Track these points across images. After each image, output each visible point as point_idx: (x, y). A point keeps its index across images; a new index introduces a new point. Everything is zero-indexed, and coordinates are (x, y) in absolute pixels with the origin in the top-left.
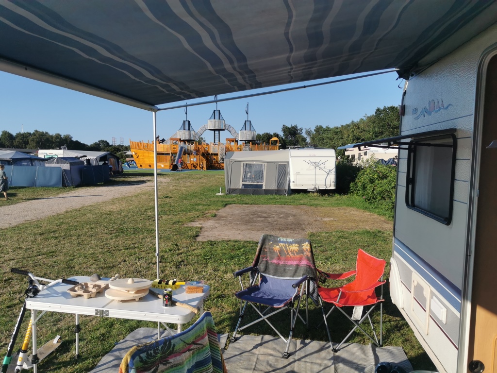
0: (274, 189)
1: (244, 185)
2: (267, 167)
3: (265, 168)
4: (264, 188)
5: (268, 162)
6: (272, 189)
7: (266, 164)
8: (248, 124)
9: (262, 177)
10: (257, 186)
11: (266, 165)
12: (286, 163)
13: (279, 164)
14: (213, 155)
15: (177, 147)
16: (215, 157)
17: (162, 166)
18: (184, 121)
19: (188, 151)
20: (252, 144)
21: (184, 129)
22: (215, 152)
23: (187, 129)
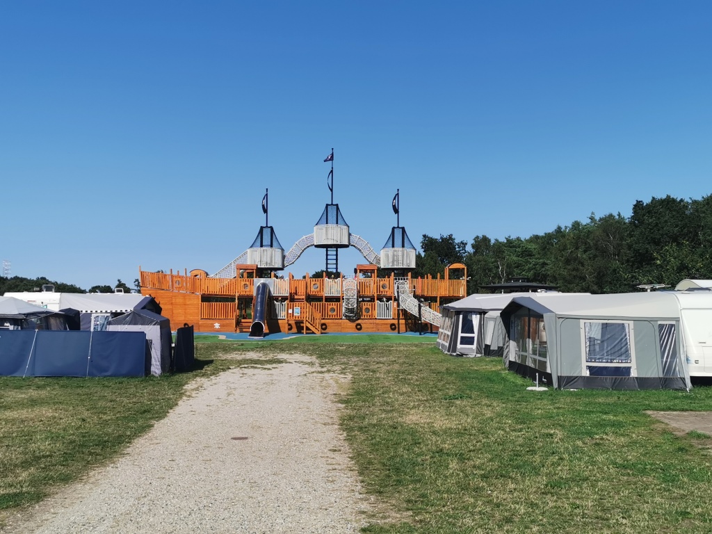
0: (657, 376)
1: (590, 368)
2: (634, 329)
3: (632, 332)
4: (634, 374)
5: (636, 320)
6: (653, 376)
7: (631, 323)
9: (627, 351)
10: (617, 370)
11: (632, 326)
12: (674, 323)
13: (659, 323)
14: (329, 299)
15: (252, 283)
16: (333, 305)
17: (217, 325)
18: (262, 228)
19: (274, 293)
20: (412, 277)
21: (262, 246)
22: (335, 295)
23: (266, 246)
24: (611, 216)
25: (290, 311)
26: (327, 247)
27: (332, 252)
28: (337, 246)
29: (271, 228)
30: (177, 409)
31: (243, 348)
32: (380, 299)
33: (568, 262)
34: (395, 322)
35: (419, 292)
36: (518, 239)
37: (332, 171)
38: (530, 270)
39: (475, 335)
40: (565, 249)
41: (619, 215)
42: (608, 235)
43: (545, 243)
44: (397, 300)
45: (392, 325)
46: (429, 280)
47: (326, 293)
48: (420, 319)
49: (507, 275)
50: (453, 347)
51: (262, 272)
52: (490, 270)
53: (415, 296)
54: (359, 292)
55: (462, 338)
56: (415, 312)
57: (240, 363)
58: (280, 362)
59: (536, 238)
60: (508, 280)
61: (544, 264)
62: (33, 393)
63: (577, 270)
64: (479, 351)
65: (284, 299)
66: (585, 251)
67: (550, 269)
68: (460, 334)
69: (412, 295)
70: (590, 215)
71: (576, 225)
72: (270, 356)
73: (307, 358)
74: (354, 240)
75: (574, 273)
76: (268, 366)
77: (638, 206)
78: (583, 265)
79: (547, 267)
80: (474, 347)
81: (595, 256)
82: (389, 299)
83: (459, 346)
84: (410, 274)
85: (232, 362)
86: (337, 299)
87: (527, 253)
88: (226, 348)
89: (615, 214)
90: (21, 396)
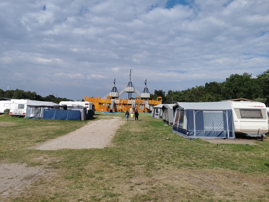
8: (146, 89)
14: (129, 105)
15: (111, 100)
16: (130, 106)
17: (102, 110)
18: (114, 87)
19: (116, 103)
20: (149, 100)
21: (113, 92)
22: (130, 104)
23: (115, 92)
24: (201, 86)
25: (119, 107)
26: (129, 92)
27: (130, 93)
28: (131, 92)
29: (116, 87)
30: (83, 127)
31: (107, 115)
32: (141, 105)
33: (190, 97)
34: (144, 110)
35: (150, 103)
36: (179, 91)
37: (130, 74)
38: (181, 99)
39: (159, 113)
40: (189, 94)
41: (203, 86)
42: (200, 91)
43: (185, 92)
44: (145, 105)
45: (144, 111)
46: (153, 101)
47: (128, 103)
48: (150, 110)
49: (174, 100)
50: (154, 116)
51: (113, 98)
52: (169, 99)
53: (149, 104)
54: (136, 103)
55: (156, 114)
56: (148, 108)
57: (103, 119)
58: (113, 118)
59: (183, 91)
60: (173, 101)
61: (184, 97)
62: (54, 123)
63: (192, 99)
64: (159, 117)
65: (118, 104)
66: (194, 95)
67: (185, 99)
68: (155, 113)
69: (148, 104)
70: (196, 86)
71: (193, 88)
72: (111, 117)
73: (119, 118)
74: (136, 90)
75: (191, 100)
76: (109, 119)
77: (207, 84)
78: (193, 98)
79: (185, 98)
80: (158, 116)
81: (197, 96)
82: (143, 105)
83: (155, 116)
84: (148, 99)
85: (101, 118)
86: (131, 105)
87: (181, 95)
88: (102, 115)
89: (202, 86)
90: (51, 123)
